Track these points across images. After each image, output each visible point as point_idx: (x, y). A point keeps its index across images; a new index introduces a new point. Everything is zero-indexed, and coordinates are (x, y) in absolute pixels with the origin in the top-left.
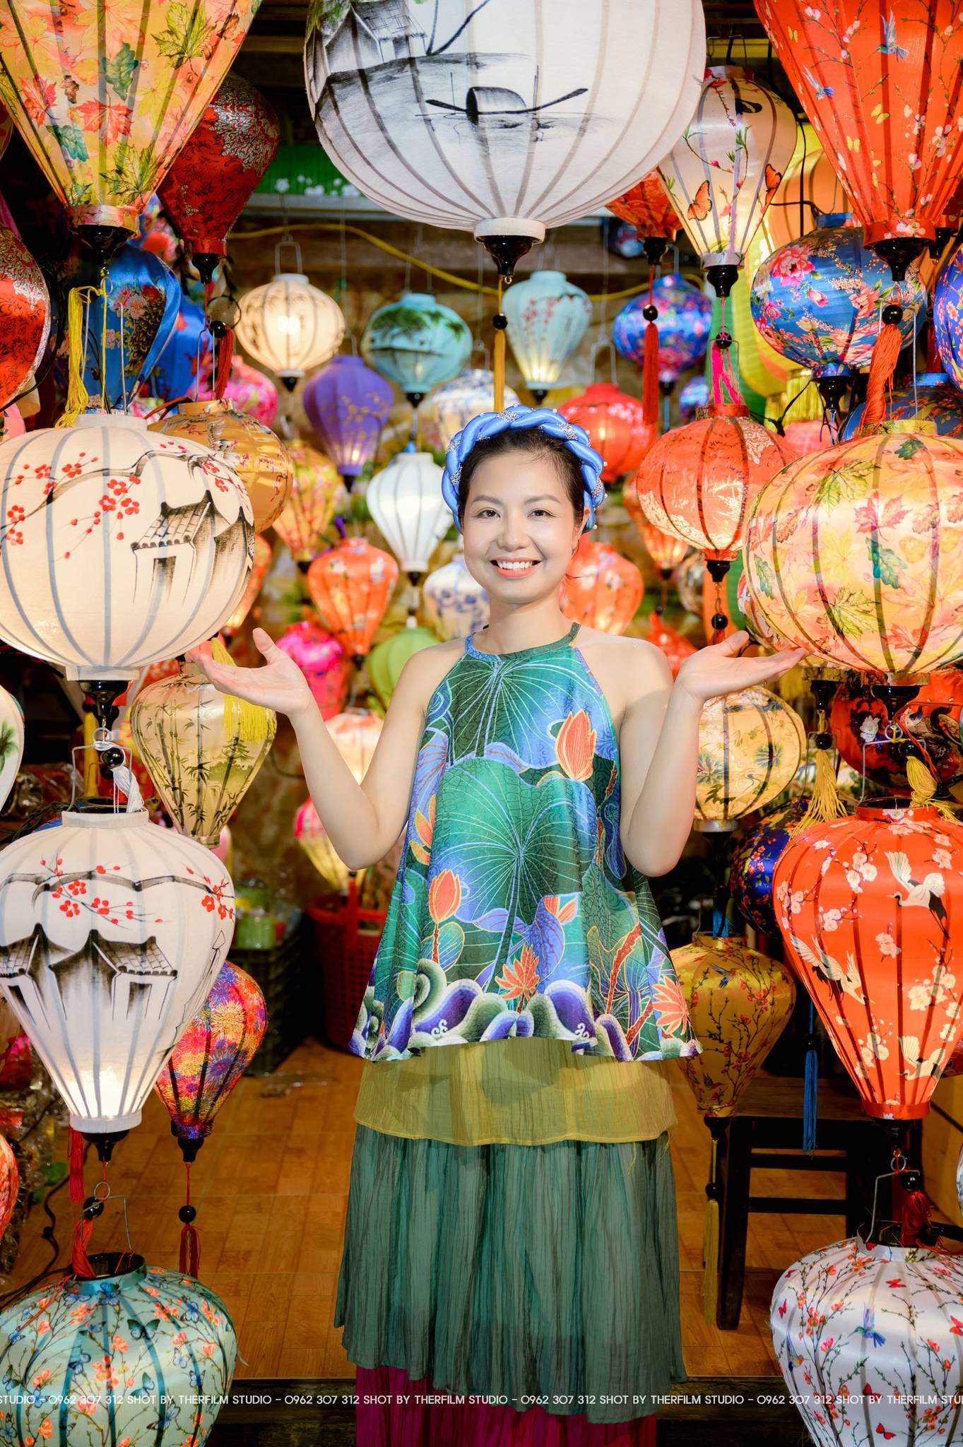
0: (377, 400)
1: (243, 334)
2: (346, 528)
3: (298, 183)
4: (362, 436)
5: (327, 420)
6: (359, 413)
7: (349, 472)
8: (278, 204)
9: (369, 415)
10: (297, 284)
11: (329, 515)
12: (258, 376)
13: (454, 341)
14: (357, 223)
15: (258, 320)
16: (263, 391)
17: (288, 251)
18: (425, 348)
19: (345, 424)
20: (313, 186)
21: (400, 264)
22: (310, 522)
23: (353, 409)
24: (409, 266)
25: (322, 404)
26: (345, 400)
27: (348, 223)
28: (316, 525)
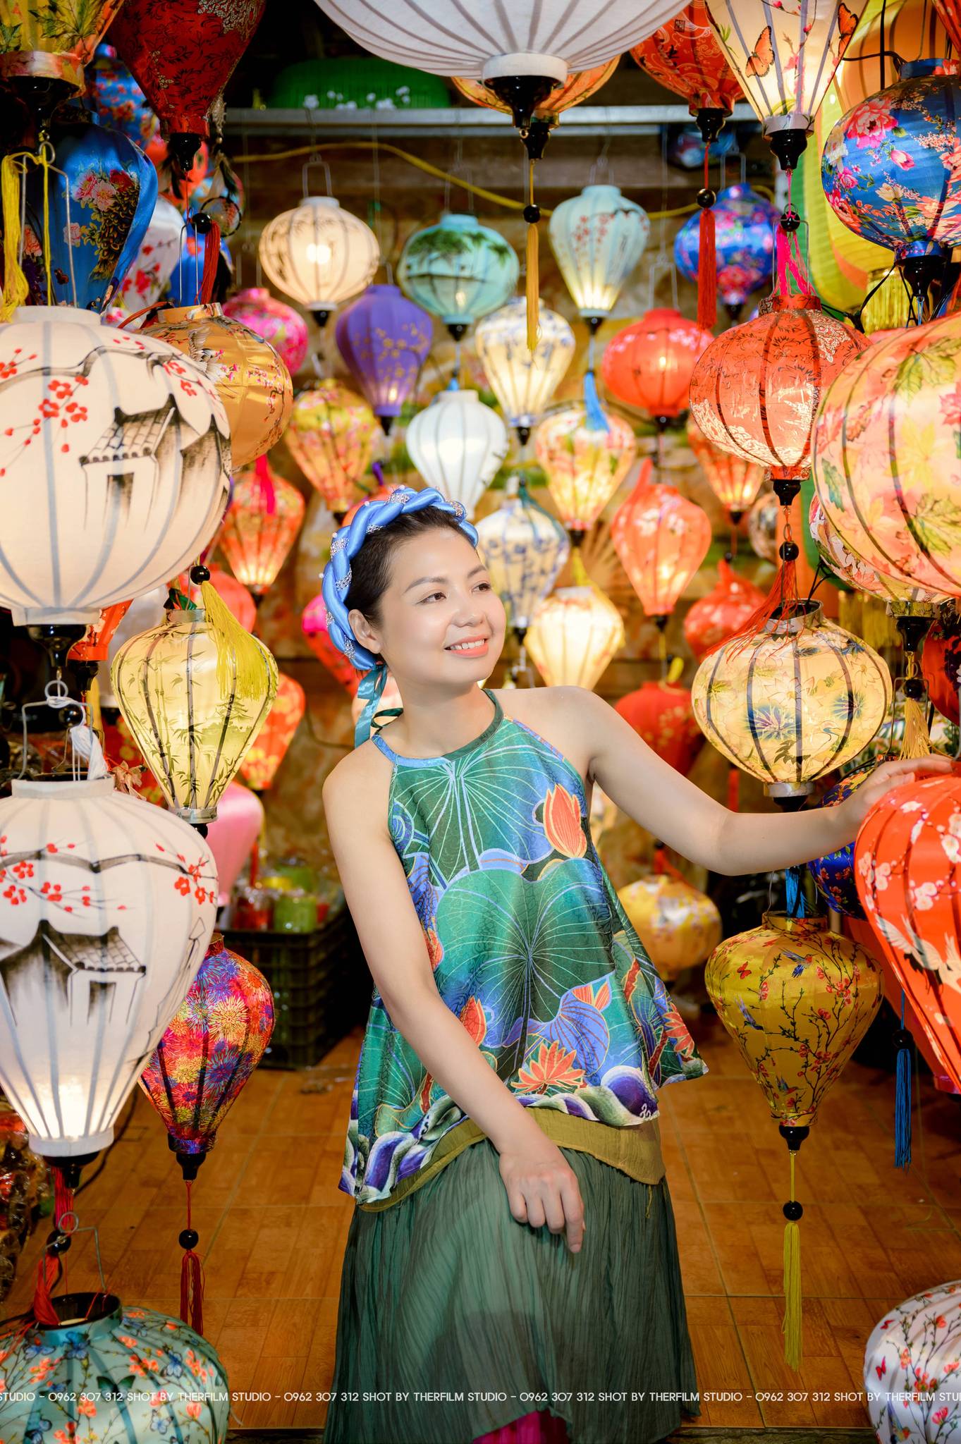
0: (414, 332)
1: (269, 265)
2: (385, 478)
3: (328, 100)
4: (399, 372)
5: (361, 356)
6: (396, 347)
7: (386, 412)
8: (303, 120)
9: (406, 349)
10: (326, 207)
11: (366, 462)
12: (286, 310)
13: (498, 266)
14: (392, 141)
15: (284, 248)
16: (291, 325)
17: (317, 172)
18: (466, 273)
19: (381, 359)
20: (344, 102)
21: (439, 184)
22: (345, 469)
23: (388, 343)
24: (448, 186)
25: (355, 337)
26: (380, 333)
27: (381, 140)
28: (352, 472)
